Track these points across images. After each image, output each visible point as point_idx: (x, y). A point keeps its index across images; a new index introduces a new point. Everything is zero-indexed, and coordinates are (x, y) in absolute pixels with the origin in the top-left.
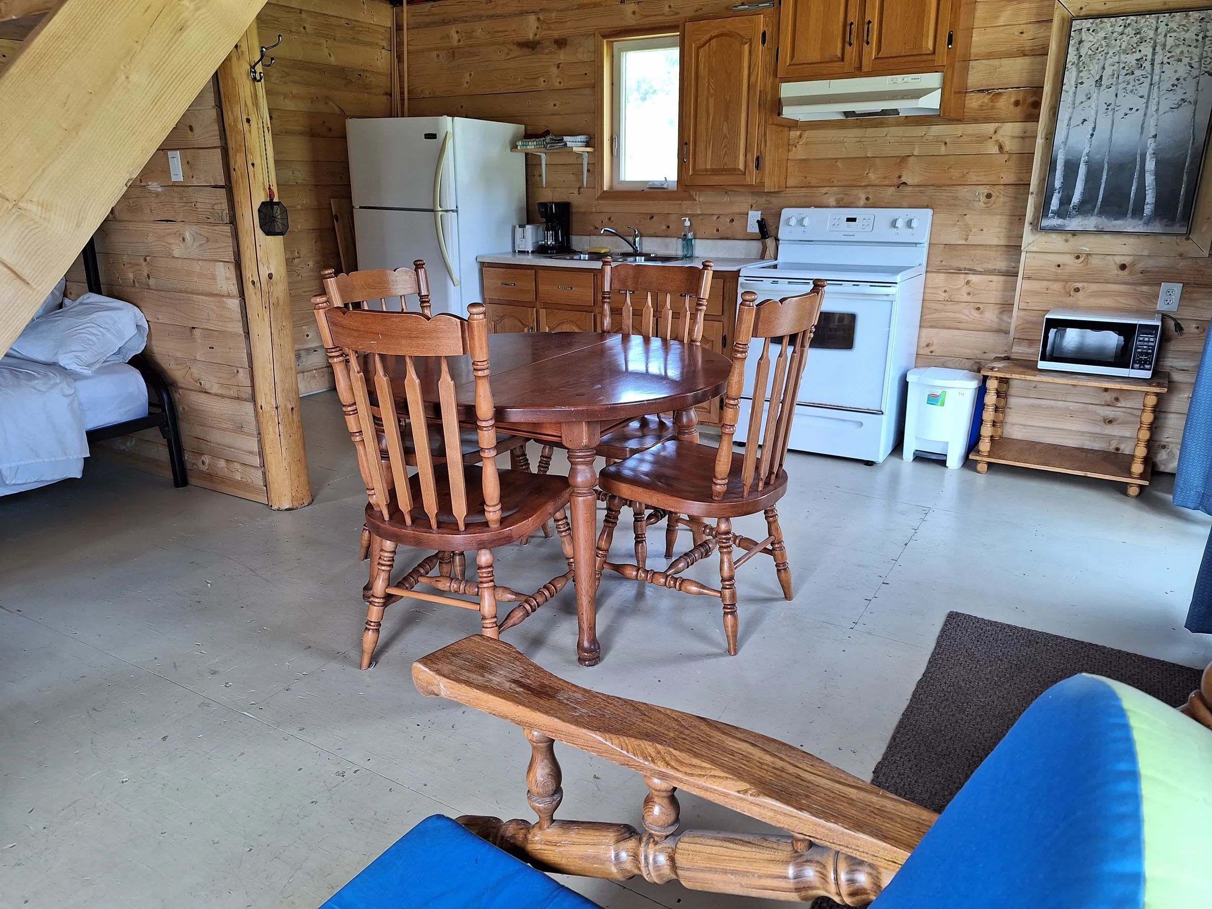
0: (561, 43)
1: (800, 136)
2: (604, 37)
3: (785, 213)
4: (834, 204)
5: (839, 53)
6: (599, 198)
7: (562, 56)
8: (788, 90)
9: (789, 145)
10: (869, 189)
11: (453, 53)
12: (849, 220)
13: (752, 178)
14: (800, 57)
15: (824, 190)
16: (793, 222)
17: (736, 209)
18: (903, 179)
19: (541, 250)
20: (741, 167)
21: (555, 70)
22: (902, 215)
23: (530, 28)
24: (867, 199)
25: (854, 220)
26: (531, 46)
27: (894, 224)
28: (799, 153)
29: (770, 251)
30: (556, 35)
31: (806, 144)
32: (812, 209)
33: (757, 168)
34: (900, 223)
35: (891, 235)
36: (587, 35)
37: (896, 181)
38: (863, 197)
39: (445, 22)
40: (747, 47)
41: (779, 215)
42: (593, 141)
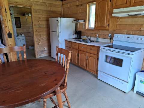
0: (81, 5)
1: (119, 20)
2: (88, 3)
3: (115, 35)
4: (125, 33)
5: (126, 2)
6: (86, 30)
7: (82, 7)
8: (115, 11)
9: (117, 21)
10: (133, 31)
11: (68, 8)
12: (128, 37)
13: (107, 28)
14: (117, 4)
15: (124, 31)
16: (116, 37)
17: (106, 33)
18: (141, 29)
19: (76, 38)
20: (105, 26)
21: (80, 10)
22: (140, 37)
23: (78, 3)
24: (133, 33)
25: (129, 37)
26: (77, 6)
27: (138, 39)
28: (119, 23)
29: (112, 42)
30: (81, 4)
31: (121, 21)
32: (121, 34)
33: (108, 26)
34: (139, 39)
35: (137, 41)
36: (85, 3)
37: (139, 29)
38: (132, 32)
39: (68, 3)
40: (107, 3)
41: (114, 35)
42: (85, 21)
